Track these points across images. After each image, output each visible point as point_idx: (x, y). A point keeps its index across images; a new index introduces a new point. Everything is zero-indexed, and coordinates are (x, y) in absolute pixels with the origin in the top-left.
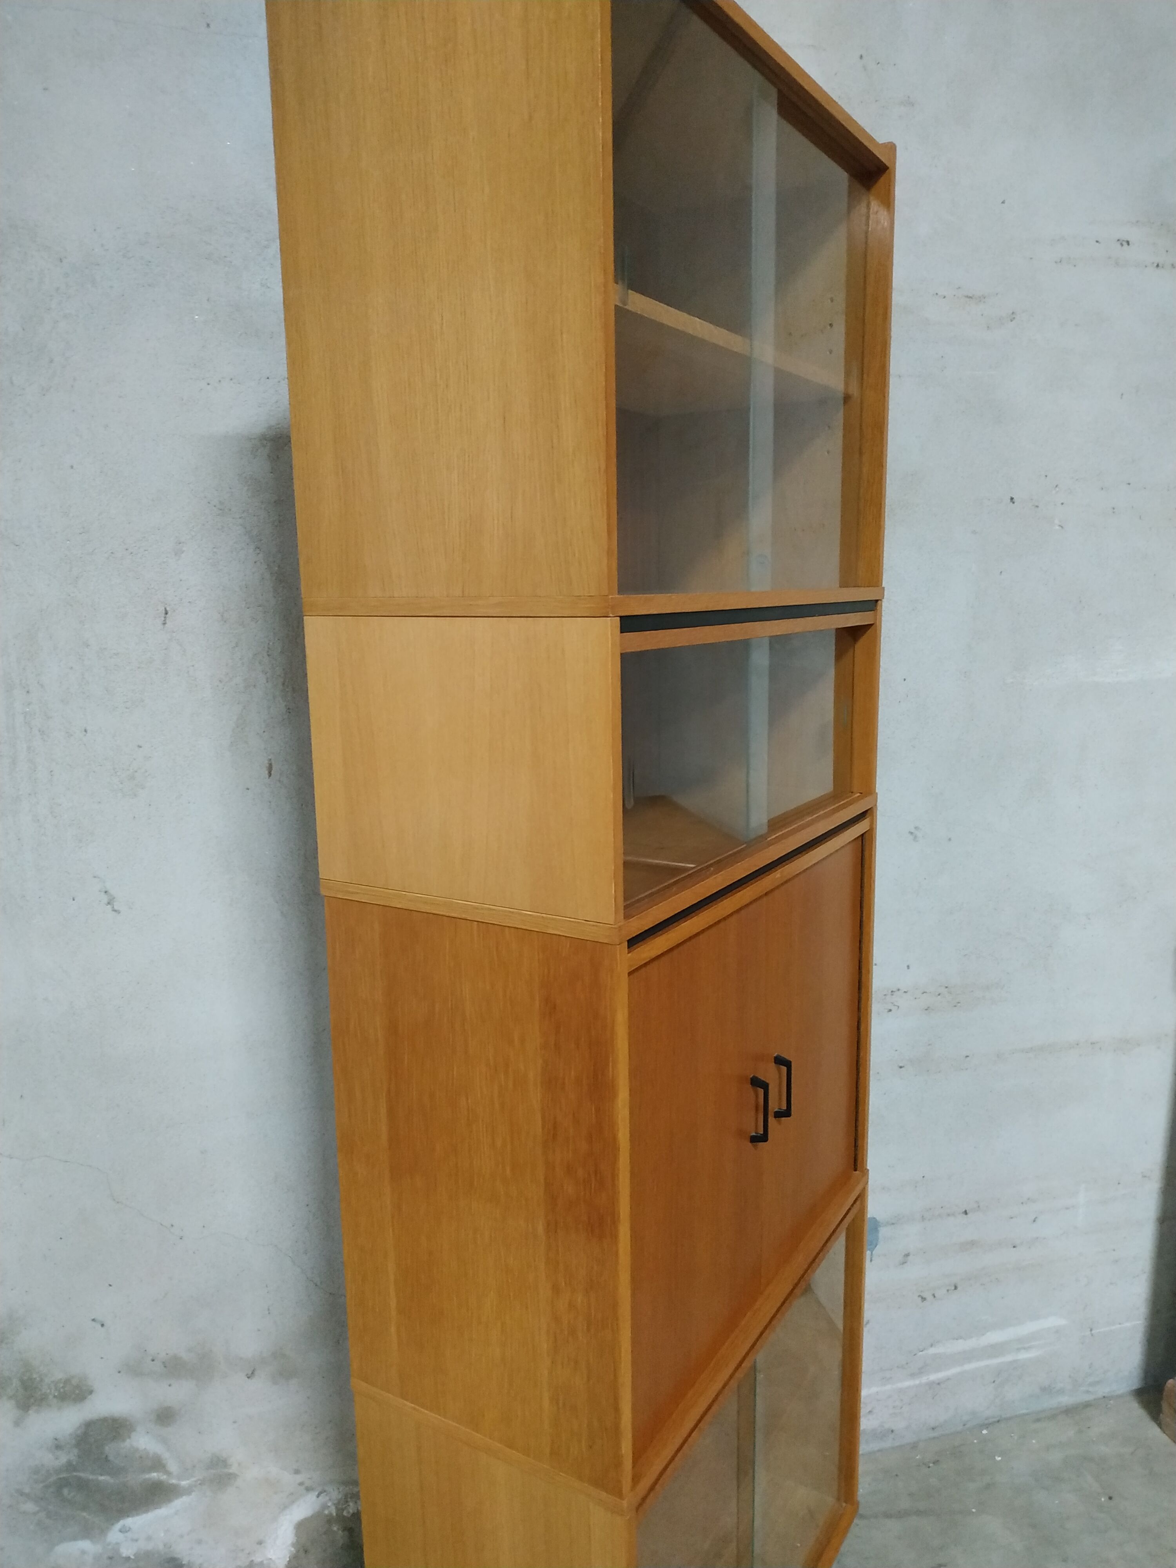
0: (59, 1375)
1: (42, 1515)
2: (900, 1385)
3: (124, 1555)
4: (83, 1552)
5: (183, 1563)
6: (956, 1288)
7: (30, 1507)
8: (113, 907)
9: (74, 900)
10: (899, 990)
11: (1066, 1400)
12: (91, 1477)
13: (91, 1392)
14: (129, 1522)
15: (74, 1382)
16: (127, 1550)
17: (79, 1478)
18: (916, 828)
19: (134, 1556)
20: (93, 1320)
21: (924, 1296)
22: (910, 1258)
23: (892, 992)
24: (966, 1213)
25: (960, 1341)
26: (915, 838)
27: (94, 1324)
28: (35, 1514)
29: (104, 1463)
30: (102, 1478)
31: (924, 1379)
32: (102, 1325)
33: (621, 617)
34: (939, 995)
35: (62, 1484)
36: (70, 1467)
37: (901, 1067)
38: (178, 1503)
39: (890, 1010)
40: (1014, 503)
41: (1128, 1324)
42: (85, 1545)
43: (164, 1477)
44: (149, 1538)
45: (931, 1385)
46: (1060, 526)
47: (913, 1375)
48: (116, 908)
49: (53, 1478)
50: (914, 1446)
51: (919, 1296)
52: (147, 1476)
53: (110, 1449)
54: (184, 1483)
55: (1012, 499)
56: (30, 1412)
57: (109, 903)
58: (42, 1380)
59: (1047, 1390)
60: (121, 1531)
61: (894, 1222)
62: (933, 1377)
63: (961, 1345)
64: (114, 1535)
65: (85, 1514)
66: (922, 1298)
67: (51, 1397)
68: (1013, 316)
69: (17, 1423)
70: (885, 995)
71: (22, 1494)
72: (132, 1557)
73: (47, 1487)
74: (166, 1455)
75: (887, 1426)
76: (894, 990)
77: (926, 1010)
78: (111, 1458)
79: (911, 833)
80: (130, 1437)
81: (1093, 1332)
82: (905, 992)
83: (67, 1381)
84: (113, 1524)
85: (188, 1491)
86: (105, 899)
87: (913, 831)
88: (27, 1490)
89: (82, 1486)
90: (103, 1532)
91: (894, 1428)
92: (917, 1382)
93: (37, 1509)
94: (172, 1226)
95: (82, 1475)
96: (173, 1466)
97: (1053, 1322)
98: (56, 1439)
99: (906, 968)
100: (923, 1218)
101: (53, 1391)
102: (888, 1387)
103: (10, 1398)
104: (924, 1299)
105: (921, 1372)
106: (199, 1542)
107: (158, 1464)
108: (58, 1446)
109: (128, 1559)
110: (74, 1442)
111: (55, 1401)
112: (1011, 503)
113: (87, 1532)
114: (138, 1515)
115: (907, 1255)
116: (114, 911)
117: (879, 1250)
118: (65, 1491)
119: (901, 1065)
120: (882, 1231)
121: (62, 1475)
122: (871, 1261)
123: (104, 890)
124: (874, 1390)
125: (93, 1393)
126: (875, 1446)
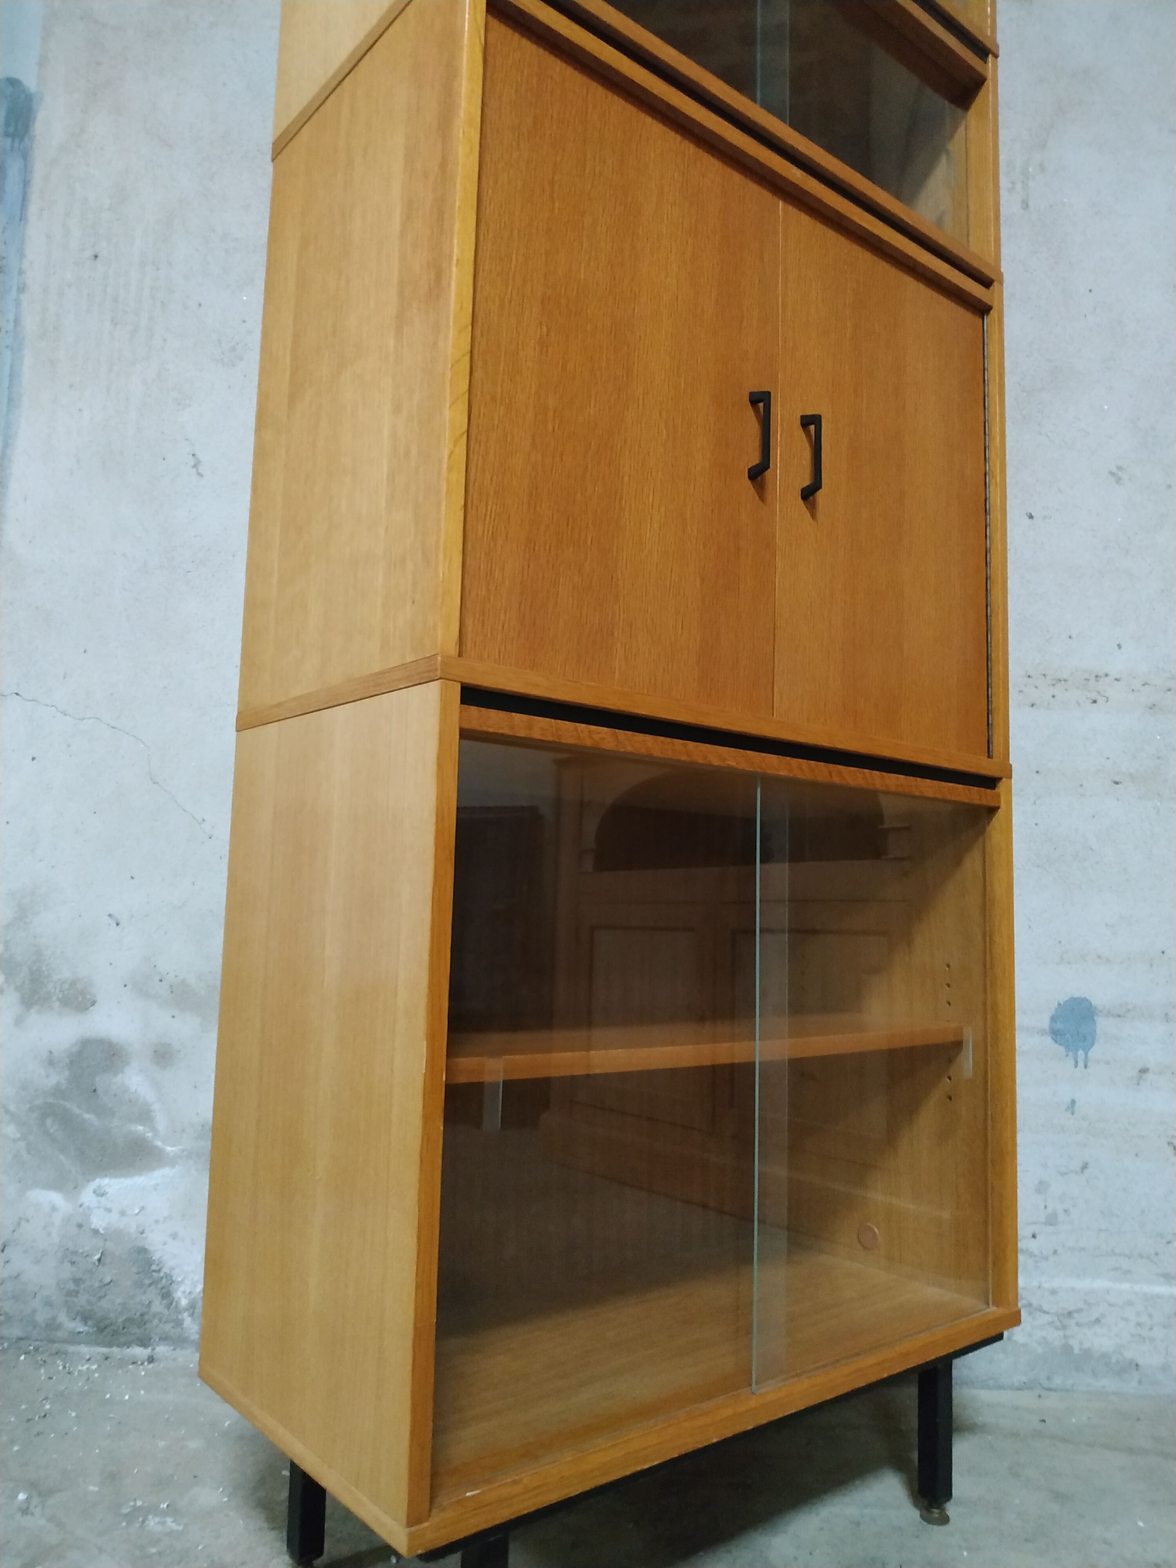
0: (67, 974)
1: (22, 1144)
2: (1147, 1289)
3: (93, 1227)
4: (54, 1209)
5: (154, 1258)
7: (11, 1130)
8: (198, 470)
9: (164, 459)
10: (1107, 675)
12: (77, 1111)
13: (94, 1003)
14: (104, 1182)
15: (79, 986)
16: (98, 1221)
17: (64, 1109)
18: (1119, 468)
19: (104, 1230)
20: (110, 915)
22: (1149, 1076)
23: (1097, 676)
26: (1119, 480)
27: (110, 920)
28: (15, 1141)
29: (91, 1096)
30: (87, 1116)
32: (118, 924)
34: (1169, 690)
35: (45, 1112)
36: (58, 1092)
37: (1117, 783)
38: (160, 1175)
39: (1095, 702)
42: (56, 1197)
43: (150, 1135)
44: (123, 1213)
47: (1167, 1278)
48: (200, 470)
49: (39, 1102)
52: (133, 1128)
53: (101, 1081)
54: (169, 1149)
56: (32, 1011)
57: (194, 466)
58: (49, 975)
60: (95, 1192)
61: (1121, 1013)
64: (87, 1196)
65: (62, 1157)
67: (54, 998)
69: (18, 1022)
70: (1086, 679)
71: (7, 1111)
72: (102, 1232)
73: (31, 1109)
74: (157, 1109)
75: (1128, 1355)
76: (1100, 674)
77: (1150, 708)
78: (100, 1092)
79: (1112, 474)
80: (123, 1072)
82: (1116, 679)
83: (73, 983)
84: (88, 1181)
85: (172, 1162)
86: (192, 462)
87: (1115, 470)
88: (12, 1108)
89: (67, 1121)
90: (77, 1187)
91: (1140, 1362)
93: (18, 1135)
94: (204, 820)
95: (68, 1105)
96: (161, 1123)
98: (51, 1052)
99: (1117, 647)
100: (1167, 1018)
101: (57, 991)
102: (1126, 1286)
103: (17, 989)
106: (174, 1236)
107: (145, 1116)
108: (51, 1061)
109: (96, 1232)
110: (67, 1061)
111: (57, 1004)
113: (61, 1182)
114: (116, 1177)
115: (1144, 1071)
116: (199, 474)
117: (1096, 1052)
118: (49, 1121)
119: (1117, 779)
120: (1103, 1025)
121: (50, 1100)
122: (1086, 1067)
123: (192, 453)
124: (1101, 1284)
125: (96, 1004)
126: (1108, 1383)
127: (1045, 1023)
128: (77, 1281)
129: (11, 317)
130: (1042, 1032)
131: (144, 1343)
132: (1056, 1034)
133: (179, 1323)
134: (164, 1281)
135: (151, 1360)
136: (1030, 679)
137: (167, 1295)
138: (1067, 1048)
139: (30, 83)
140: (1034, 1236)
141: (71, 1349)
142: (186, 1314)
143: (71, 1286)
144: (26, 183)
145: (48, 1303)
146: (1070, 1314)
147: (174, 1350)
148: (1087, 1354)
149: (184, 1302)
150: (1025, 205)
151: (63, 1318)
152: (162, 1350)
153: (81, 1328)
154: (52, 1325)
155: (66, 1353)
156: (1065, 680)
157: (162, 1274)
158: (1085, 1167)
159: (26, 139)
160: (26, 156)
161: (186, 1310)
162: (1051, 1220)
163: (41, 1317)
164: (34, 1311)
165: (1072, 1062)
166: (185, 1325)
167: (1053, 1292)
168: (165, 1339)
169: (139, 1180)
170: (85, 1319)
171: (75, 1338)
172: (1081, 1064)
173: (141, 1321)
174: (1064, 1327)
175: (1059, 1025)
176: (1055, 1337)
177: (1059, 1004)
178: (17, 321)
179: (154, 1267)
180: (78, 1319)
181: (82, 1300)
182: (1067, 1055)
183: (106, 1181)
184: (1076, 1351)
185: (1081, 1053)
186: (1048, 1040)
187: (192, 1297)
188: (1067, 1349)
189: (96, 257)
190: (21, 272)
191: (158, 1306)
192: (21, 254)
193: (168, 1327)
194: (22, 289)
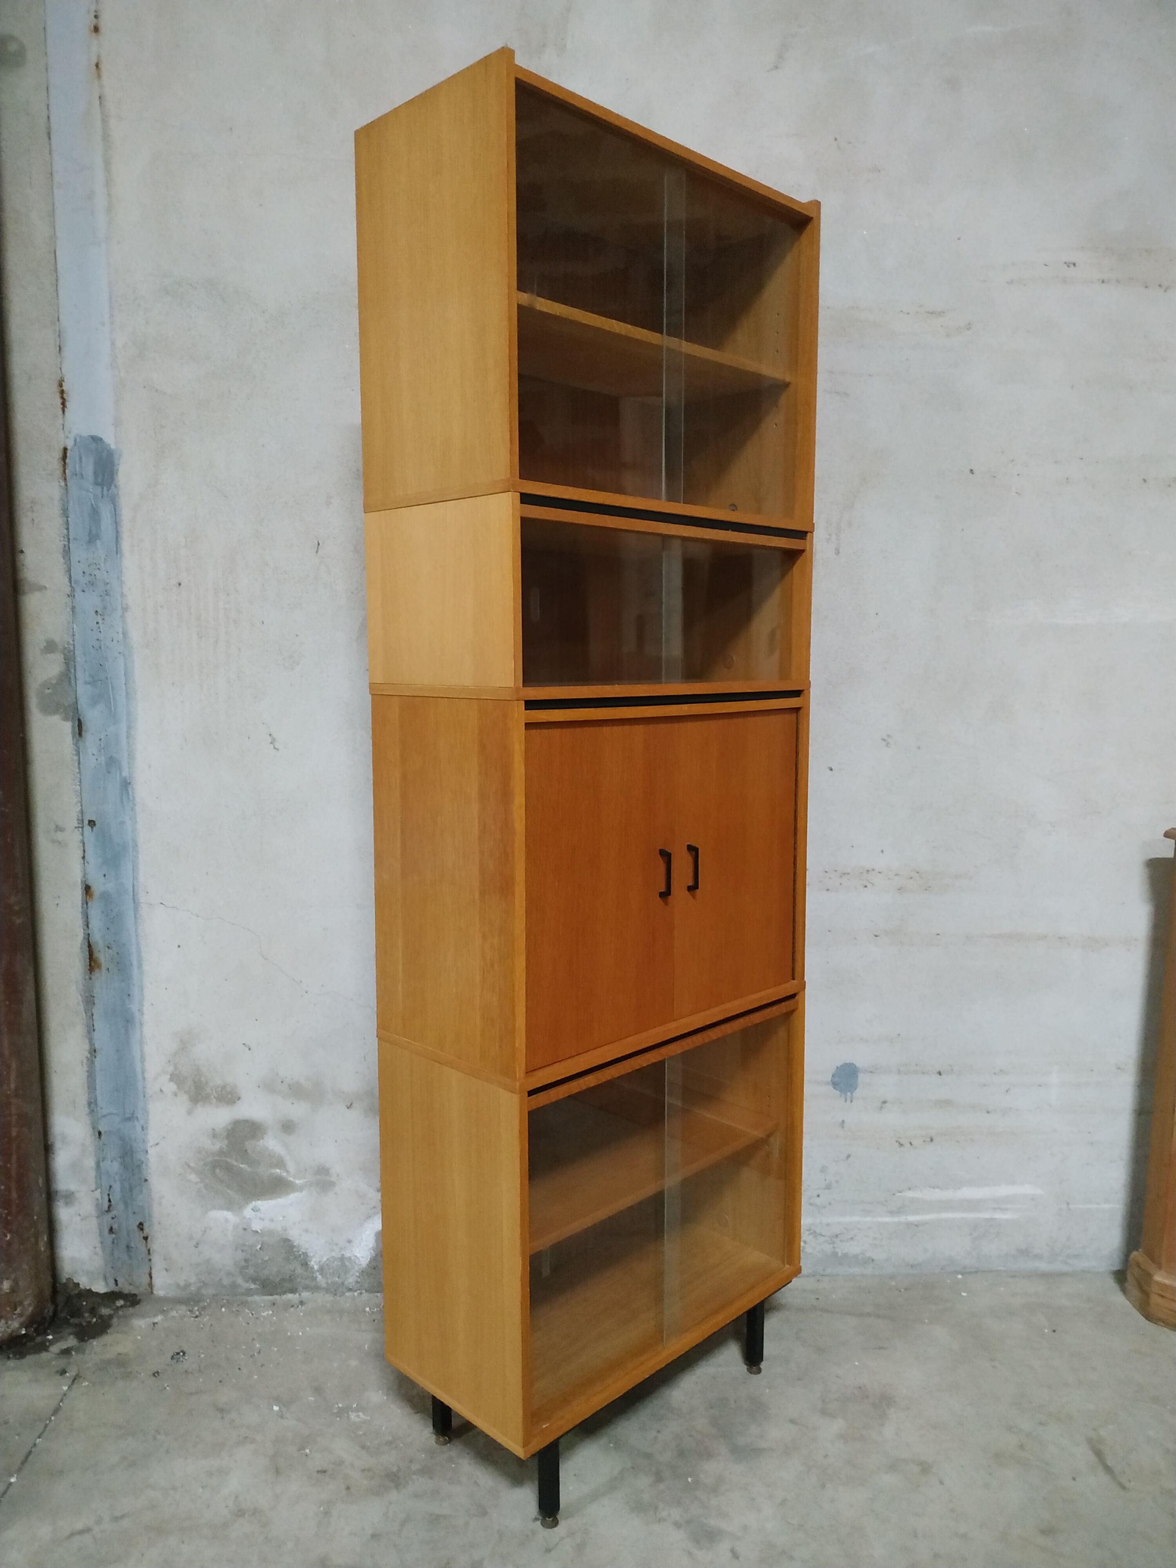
0: (219, 1082)
1: (201, 1185)
2: (880, 1220)
3: (254, 1229)
4: (227, 1220)
5: (295, 1244)
6: (932, 1140)
7: (193, 1177)
8: (274, 746)
9: (248, 738)
10: (873, 870)
11: (1043, 1266)
12: (235, 1163)
13: (239, 1099)
14: (259, 1203)
15: (228, 1089)
16: (256, 1226)
17: (227, 1163)
18: (889, 736)
19: (261, 1231)
20: (244, 1044)
21: (902, 1142)
22: (887, 1105)
23: (868, 871)
24: (940, 1073)
25: (937, 1190)
26: (888, 744)
27: (243, 1046)
28: (196, 1183)
29: (244, 1154)
30: (242, 1166)
31: (903, 1219)
32: (250, 1049)
33: (522, 494)
34: (911, 878)
35: (215, 1165)
36: (221, 1152)
37: (876, 936)
38: (293, 1197)
39: (866, 886)
40: (973, 473)
41: (1106, 1206)
42: (228, 1214)
43: (284, 1174)
44: (272, 1220)
45: (909, 1225)
46: (1017, 493)
47: (892, 1213)
48: (276, 746)
49: (210, 1159)
50: (892, 1277)
51: (897, 1141)
52: (273, 1171)
53: (249, 1145)
54: (297, 1182)
55: (971, 470)
56: (198, 1105)
57: (271, 743)
58: (207, 1083)
59: (1024, 1253)
60: (252, 1209)
61: (872, 1071)
62: (911, 1218)
63: (937, 1195)
64: (248, 1212)
65: (229, 1191)
66: (899, 1143)
67: (212, 1097)
68: (969, 327)
69: (190, 1112)
70: (861, 873)
71: (189, 1166)
72: (259, 1232)
73: (206, 1165)
74: (287, 1159)
75: (868, 1254)
76: (869, 869)
77: (899, 889)
78: (249, 1151)
80: (263, 1139)
81: (1071, 1207)
82: (880, 873)
83: (224, 1087)
84: (247, 1204)
85: (300, 1189)
86: (270, 740)
87: (885, 738)
88: (192, 1165)
89: (229, 1169)
90: (241, 1208)
91: (874, 1258)
92: (896, 1219)
93: (198, 1180)
94: (301, 982)
95: (229, 1160)
96: (291, 1167)
97: (1028, 1189)
98: (213, 1129)
99: (881, 852)
100: (899, 1072)
101: (214, 1093)
102: (869, 1219)
103: (187, 1093)
104: (901, 1145)
105: (899, 1211)
106: (307, 1231)
107: (280, 1163)
108: (214, 1135)
109: (256, 1232)
110: (225, 1134)
111: (215, 1100)
112: (971, 474)
113: (230, 1205)
114: (265, 1199)
115: (885, 1102)
116: (275, 748)
117: (858, 1093)
118: (218, 1171)
119: (876, 934)
120: (861, 1077)
121: (216, 1158)
122: (851, 1101)
123: (269, 733)
124: (855, 1219)
125: (240, 1099)
126: (856, 1270)
127: (829, 1078)
128: (246, 1261)
129: (120, 630)
130: (827, 1083)
131: (293, 1291)
132: (835, 1085)
133: (314, 1279)
134: (302, 1257)
135: (302, 1303)
136: (827, 874)
137: (305, 1264)
138: (841, 1091)
139: (110, 440)
140: (818, 1196)
141: (249, 1299)
142: (318, 1274)
143: (243, 1264)
144: (117, 523)
145: (229, 1274)
146: (837, 1236)
147: (312, 1293)
148: (845, 1255)
149: (316, 1267)
150: (837, 552)
151: (240, 1281)
152: (305, 1295)
153: (253, 1286)
154: (234, 1286)
155: (247, 1302)
156: (848, 874)
157: (300, 1253)
158: (849, 1156)
159: (113, 487)
160: (114, 501)
161: (318, 1271)
162: (828, 1187)
163: (226, 1282)
164: (221, 1280)
165: (843, 1100)
166: (318, 1279)
167: (828, 1225)
168: (307, 1288)
169: (281, 1201)
170: (254, 1280)
171: (249, 1293)
172: (849, 1100)
173: (291, 1279)
174: (833, 1243)
175: (837, 1079)
176: (828, 1248)
177: (837, 1067)
178: (125, 634)
179: (295, 1250)
180: (250, 1281)
181: (251, 1271)
182: (841, 1096)
183: (259, 1202)
184: (840, 1254)
185: (849, 1094)
186: (831, 1088)
187: (321, 1264)
188: (835, 1254)
189: (180, 584)
190: (123, 595)
191: (299, 1270)
192: (121, 583)
193: (307, 1282)
194: (125, 609)
